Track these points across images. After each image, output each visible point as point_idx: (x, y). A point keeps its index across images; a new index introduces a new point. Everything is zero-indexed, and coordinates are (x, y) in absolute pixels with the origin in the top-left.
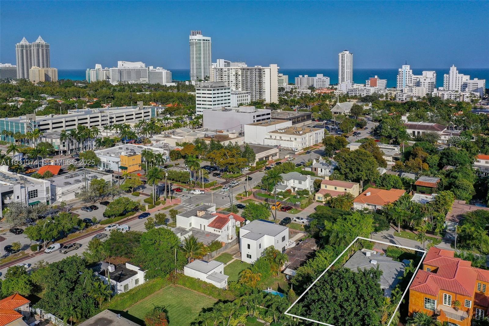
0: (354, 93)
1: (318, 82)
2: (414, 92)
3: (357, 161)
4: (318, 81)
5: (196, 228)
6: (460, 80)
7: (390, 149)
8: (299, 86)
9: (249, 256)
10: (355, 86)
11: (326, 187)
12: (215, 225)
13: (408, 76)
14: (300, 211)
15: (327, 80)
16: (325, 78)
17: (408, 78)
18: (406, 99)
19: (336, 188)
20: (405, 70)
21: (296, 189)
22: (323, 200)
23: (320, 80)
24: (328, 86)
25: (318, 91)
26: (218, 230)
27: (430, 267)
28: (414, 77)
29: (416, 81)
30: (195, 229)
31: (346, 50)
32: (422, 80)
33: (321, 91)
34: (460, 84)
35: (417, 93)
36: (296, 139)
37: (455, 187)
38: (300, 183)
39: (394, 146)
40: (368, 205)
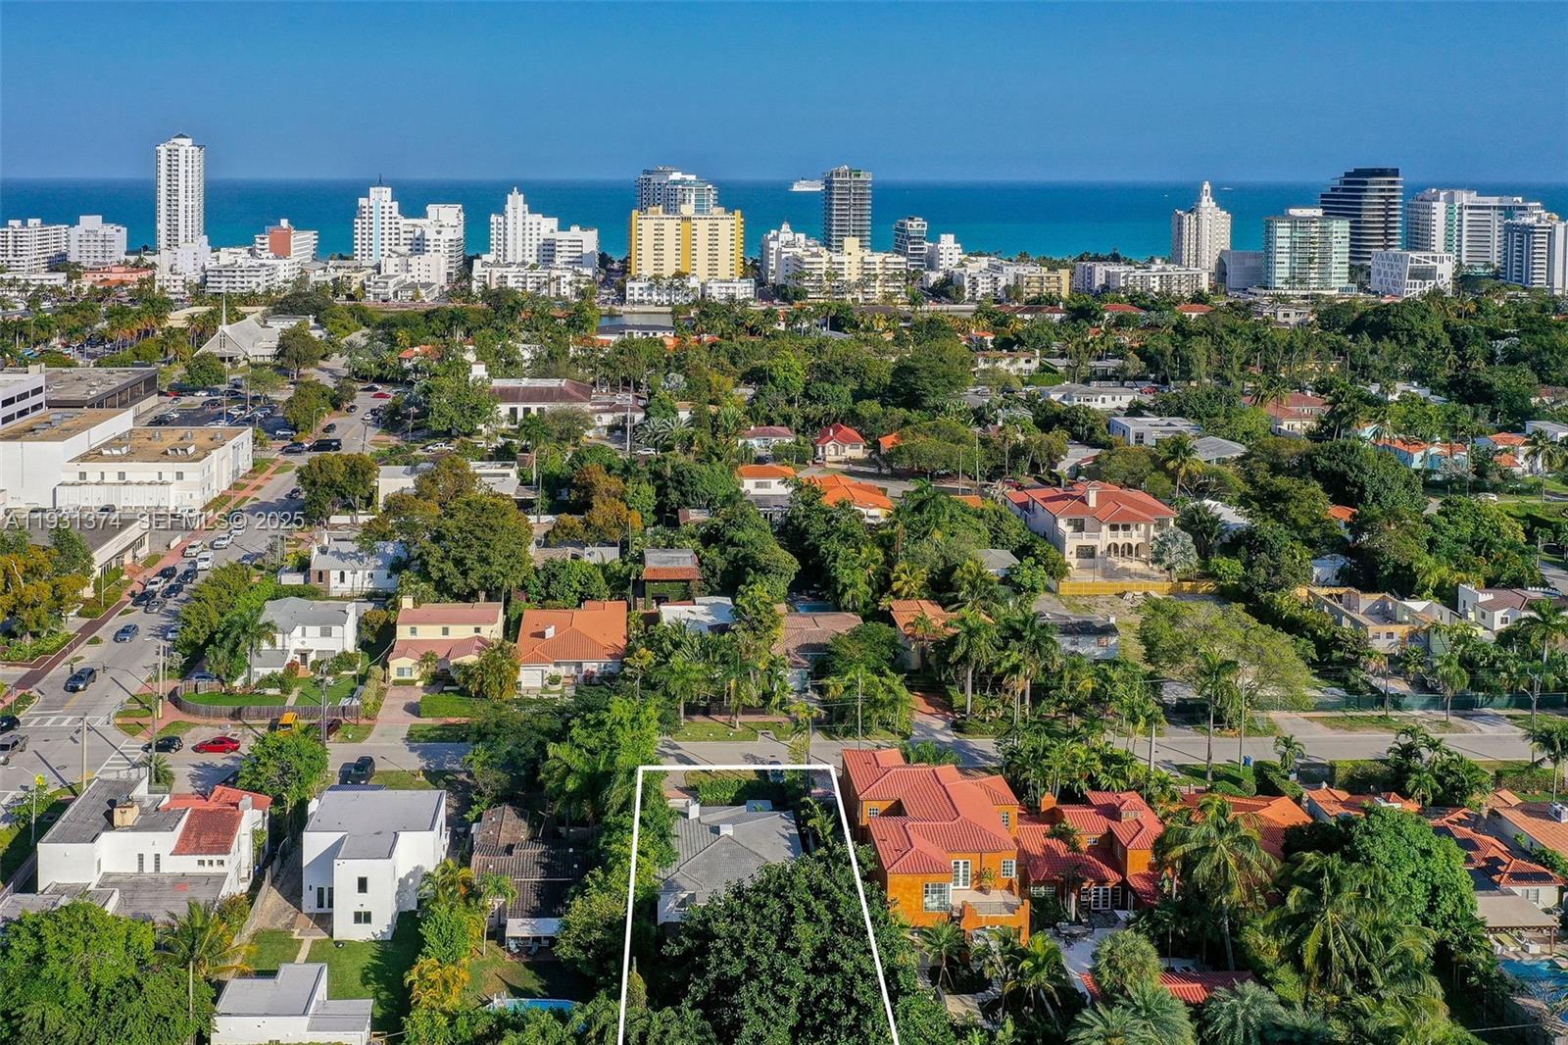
0: (225, 280)
1: (84, 244)
2: (415, 273)
3: (479, 533)
4: (84, 238)
5: (119, 874)
6: (534, 232)
7: (495, 475)
8: (10, 258)
9: (363, 917)
10: (226, 256)
11: (413, 631)
12: (198, 842)
13: (387, 221)
14: (370, 728)
15: (118, 236)
16: (110, 230)
17: (387, 226)
18: (396, 294)
19: (445, 632)
20: (377, 203)
21: (312, 657)
22: (416, 676)
23: (92, 238)
24: (123, 257)
25: (90, 276)
26: (215, 858)
27: (875, 805)
28: (404, 223)
29: (411, 236)
30: (117, 878)
31: (181, 136)
32: (431, 234)
33: (105, 276)
34: (535, 243)
35: (423, 273)
36: (180, 476)
37: (756, 571)
38: (326, 633)
39: (503, 466)
40: (557, 665)
